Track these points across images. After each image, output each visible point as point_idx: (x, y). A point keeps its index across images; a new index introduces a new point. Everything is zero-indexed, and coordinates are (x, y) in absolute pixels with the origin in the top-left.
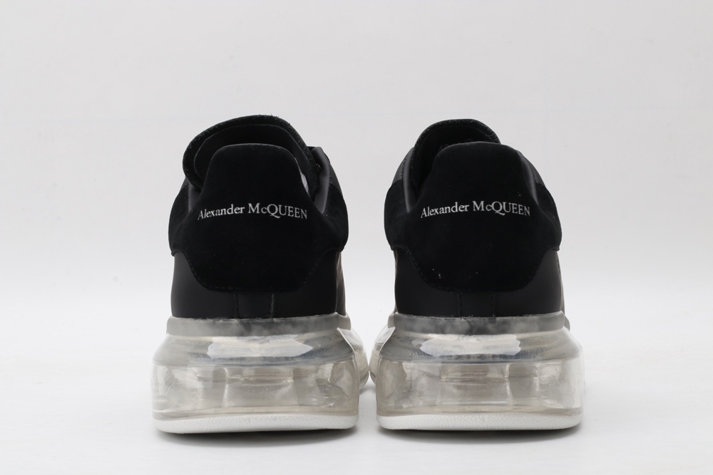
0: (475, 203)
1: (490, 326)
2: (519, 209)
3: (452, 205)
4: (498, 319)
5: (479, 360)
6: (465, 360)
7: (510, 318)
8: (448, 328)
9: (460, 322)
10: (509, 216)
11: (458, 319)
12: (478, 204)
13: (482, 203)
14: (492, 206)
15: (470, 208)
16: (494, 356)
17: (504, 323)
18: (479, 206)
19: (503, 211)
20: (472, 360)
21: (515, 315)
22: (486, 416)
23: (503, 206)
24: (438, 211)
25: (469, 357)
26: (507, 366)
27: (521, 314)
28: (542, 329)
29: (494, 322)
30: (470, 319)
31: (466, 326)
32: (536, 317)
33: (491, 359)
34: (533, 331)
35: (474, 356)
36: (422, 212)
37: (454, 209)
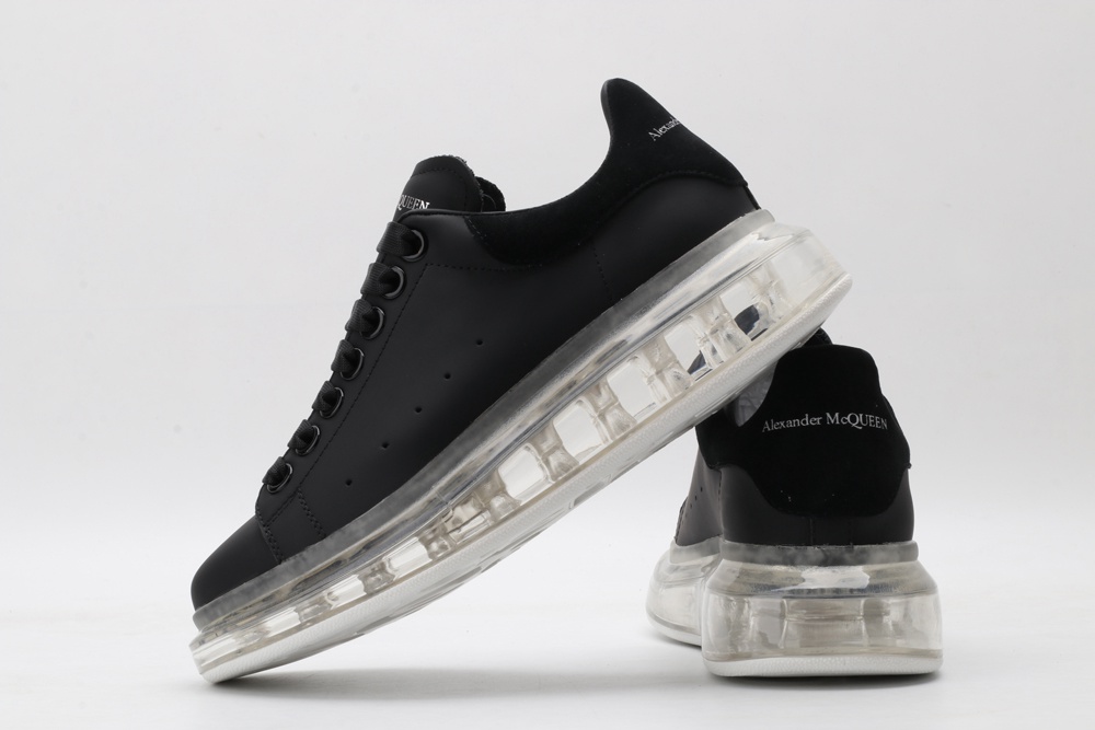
0: (828, 415)
1: (847, 556)
2: (875, 421)
3: (801, 417)
4: (856, 547)
5: (835, 594)
6: (819, 595)
7: (869, 546)
8: (799, 559)
9: (813, 551)
10: (867, 429)
11: (810, 548)
12: (833, 416)
13: (837, 415)
14: (848, 418)
15: (824, 420)
16: (852, 590)
17: (863, 552)
18: (834, 419)
19: (859, 424)
20: (826, 594)
21: (875, 543)
22: (848, 658)
23: (859, 418)
24: (785, 424)
25: (822, 590)
26: (863, 601)
27: (880, 542)
28: (902, 560)
29: (851, 551)
30: (825, 548)
31: (821, 556)
32: (895, 546)
33: (848, 594)
34: (894, 561)
35: (829, 590)
36: (764, 425)
37: (805, 422)
